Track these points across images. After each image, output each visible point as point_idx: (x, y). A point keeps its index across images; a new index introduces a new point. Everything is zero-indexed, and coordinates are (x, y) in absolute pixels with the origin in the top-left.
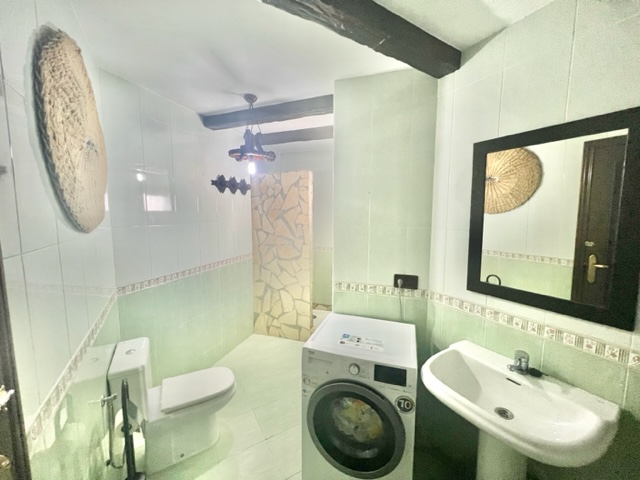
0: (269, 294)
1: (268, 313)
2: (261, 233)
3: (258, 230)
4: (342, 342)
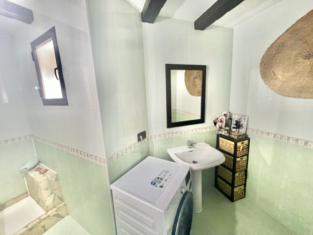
4: (161, 187)
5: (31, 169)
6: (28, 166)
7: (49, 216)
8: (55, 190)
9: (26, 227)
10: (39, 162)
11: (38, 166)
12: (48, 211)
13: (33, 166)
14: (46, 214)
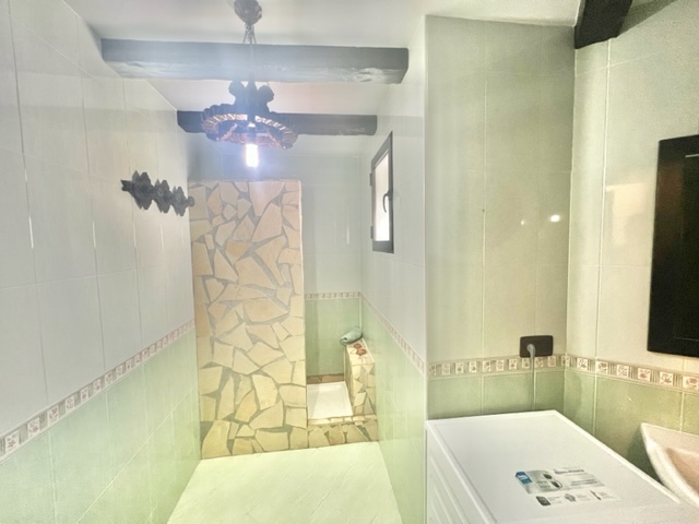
0: (230, 384)
1: (230, 418)
2: (211, 283)
3: (205, 277)
4: (544, 502)
5: (351, 342)
6: (349, 336)
7: (353, 423)
8: (368, 387)
9: (329, 419)
10: (362, 336)
11: (359, 342)
12: (354, 416)
13: (354, 338)
14: (352, 417)
